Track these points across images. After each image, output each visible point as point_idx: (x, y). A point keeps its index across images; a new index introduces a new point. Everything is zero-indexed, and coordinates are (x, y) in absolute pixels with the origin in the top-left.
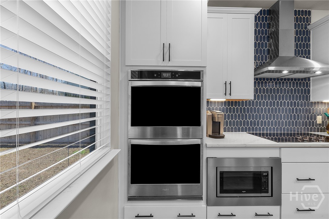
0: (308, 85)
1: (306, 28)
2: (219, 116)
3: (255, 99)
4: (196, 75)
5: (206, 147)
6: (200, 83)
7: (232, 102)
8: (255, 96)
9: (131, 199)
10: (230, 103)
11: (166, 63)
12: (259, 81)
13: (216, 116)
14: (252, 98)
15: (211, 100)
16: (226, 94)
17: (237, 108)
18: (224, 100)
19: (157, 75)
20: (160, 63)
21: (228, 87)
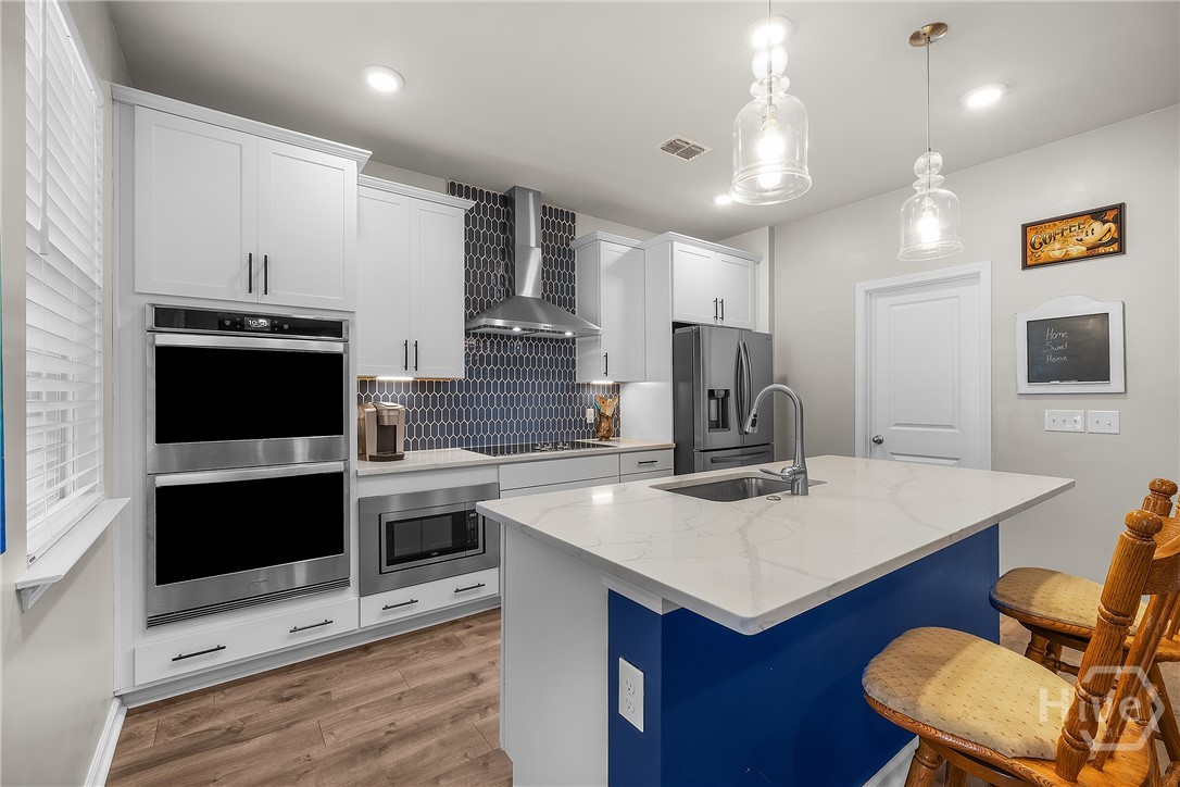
0: (572, 352)
1: (568, 245)
2: (392, 413)
4: (334, 329)
5: (358, 477)
6: (342, 345)
9: (154, 622)
11: (258, 296)
12: (472, 337)
13: (385, 413)
15: (379, 378)
16: (406, 367)
17: (442, 397)
18: (410, 379)
19: (234, 322)
20: (243, 295)
21: (411, 354)
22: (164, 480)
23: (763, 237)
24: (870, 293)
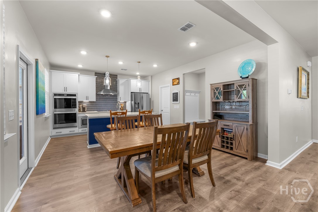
0: (116, 97)
2: (85, 106)
3: (96, 101)
4: (75, 95)
5: (78, 114)
6: (76, 97)
7: (92, 102)
8: (96, 100)
9: (54, 128)
10: (90, 102)
11: (65, 92)
12: (97, 95)
14: (95, 101)
16: (87, 100)
19: (63, 95)
20: (64, 92)
21: (87, 98)
22: (55, 113)
23: (150, 78)
24: (161, 88)
